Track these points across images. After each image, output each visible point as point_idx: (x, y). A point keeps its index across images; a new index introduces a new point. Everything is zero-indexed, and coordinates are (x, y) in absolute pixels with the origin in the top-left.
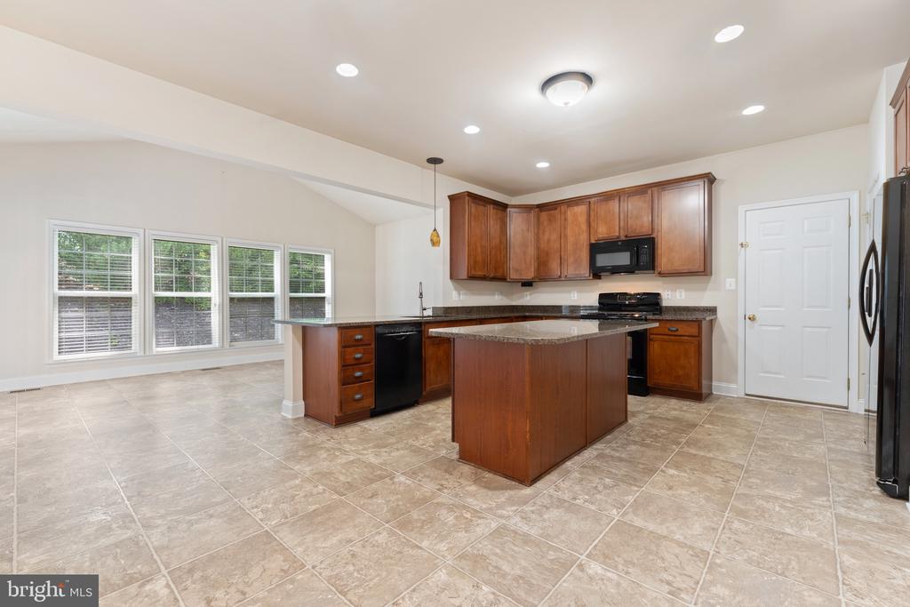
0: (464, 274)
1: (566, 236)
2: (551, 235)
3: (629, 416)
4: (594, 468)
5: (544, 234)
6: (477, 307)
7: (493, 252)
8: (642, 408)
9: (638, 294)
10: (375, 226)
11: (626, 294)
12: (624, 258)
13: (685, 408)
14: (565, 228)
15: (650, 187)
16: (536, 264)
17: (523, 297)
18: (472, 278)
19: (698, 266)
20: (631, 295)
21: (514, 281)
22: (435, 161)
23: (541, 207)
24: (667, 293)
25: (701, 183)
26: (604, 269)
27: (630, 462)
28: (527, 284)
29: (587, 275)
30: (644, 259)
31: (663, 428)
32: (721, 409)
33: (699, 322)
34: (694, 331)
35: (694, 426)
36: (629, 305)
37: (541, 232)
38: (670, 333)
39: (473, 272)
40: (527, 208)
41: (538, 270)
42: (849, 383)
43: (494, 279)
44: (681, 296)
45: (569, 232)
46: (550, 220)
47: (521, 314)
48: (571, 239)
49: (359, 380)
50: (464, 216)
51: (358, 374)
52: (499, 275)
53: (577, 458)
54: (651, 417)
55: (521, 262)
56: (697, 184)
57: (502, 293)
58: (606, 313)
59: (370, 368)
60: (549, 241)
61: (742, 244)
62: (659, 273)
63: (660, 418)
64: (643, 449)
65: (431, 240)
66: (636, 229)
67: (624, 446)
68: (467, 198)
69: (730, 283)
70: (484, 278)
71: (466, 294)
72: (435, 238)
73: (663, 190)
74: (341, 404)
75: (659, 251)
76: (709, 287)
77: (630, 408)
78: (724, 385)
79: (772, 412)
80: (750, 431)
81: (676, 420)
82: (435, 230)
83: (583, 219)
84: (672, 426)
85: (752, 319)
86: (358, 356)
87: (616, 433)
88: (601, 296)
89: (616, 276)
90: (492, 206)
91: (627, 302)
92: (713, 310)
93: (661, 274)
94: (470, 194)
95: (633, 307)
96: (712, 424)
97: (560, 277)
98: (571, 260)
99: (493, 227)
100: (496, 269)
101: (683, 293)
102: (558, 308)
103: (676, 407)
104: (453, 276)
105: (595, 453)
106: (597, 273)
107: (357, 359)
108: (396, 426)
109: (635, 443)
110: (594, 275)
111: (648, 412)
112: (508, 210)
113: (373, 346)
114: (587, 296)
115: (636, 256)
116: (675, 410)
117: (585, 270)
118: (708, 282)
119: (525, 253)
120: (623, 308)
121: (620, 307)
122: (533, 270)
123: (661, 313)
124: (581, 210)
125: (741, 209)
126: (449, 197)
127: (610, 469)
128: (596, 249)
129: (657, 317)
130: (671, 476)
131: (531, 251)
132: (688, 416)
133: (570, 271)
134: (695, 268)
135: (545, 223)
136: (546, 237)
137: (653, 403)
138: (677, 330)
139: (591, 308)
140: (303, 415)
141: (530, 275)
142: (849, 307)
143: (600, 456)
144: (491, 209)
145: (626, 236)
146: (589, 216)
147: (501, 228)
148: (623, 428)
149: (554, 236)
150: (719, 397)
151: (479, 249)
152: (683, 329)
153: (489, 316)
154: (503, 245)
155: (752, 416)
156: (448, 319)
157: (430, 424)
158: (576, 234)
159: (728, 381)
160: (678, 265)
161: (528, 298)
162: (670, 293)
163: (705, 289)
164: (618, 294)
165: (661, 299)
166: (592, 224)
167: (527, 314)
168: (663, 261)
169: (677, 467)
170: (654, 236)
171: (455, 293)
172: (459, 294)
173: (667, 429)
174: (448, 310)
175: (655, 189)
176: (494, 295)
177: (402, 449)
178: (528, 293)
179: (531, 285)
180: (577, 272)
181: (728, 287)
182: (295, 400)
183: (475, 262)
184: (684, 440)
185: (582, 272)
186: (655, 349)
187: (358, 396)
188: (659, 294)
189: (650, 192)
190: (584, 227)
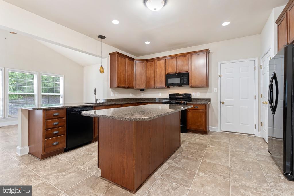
0: (115, 86)
1: (157, 72)
2: (151, 72)
3: (181, 143)
4: (167, 176)
5: (148, 70)
6: (122, 99)
7: (128, 77)
8: (186, 139)
9: (183, 94)
10: (83, 67)
11: (178, 94)
12: (178, 80)
13: (201, 138)
14: (156, 69)
15: (188, 54)
16: (146, 83)
17: (141, 95)
18: (119, 87)
19: (204, 84)
20: (180, 94)
21: (137, 89)
22: (102, 37)
23: (147, 60)
24: (193, 93)
25: (206, 53)
26: (171, 84)
27: (183, 170)
28: (142, 90)
29: (165, 87)
30: (185, 81)
31: (195, 148)
32: (213, 137)
33: (205, 105)
34: (204, 108)
35: (206, 146)
36: (180, 98)
37: (147, 70)
38: (195, 109)
39: (120, 85)
40: (142, 61)
41: (146, 84)
42: (255, 126)
43: (129, 88)
44: (198, 95)
45: (158, 70)
46: (151, 65)
47: (139, 102)
48: (158, 73)
49: (56, 135)
50: (115, 62)
51: (56, 132)
52: (131, 86)
53: (160, 170)
54: (190, 143)
55: (139, 82)
56: (204, 53)
57: (133, 94)
58: (172, 101)
59: (63, 129)
60: (150, 74)
61: (219, 76)
62: (191, 86)
63: (193, 143)
64: (188, 161)
65: (100, 70)
66: (182, 69)
67: (180, 160)
68: (117, 54)
69: (215, 90)
70: (124, 87)
71: (117, 94)
72: (102, 70)
73: (192, 55)
74: (45, 148)
75: (191, 78)
76: (208, 91)
77: (181, 139)
78: (213, 127)
79: (231, 138)
80: (226, 148)
81: (199, 144)
82: (102, 66)
83: (163, 65)
84: (198, 147)
85: (223, 103)
86: (56, 123)
87: (176, 153)
88: (170, 95)
89: (175, 87)
90: (128, 59)
91: (179, 97)
92: (209, 100)
93: (192, 87)
94: (118, 53)
95: (181, 99)
96: (212, 145)
97: (155, 87)
98: (159, 81)
99: (128, 68)
100: (129, 84)
101: (199, 94)
102: (154, 99)
103: (198, 138)
104: (111, 86)
105: (168, 166)
106: (168, 86)
107: (56, 125)
108: (76, 156)
109: (184, 158)
110: (167, 86)
111: (188, 140)
112: (135, 61)
113: (65, 118)
114: (164, 95)
115: (182, 80)
116: (198, 139)
117: (164, 85)
118: (208, 90)
119: (141, 78)
120: (178, 99)
121: (176, 99)
122: (144, 84)
123: (191, 101)
124: (162, 62)
125: (219, 63)
126: (109, 53)
127: (175, 176)
128: (168, 77)
129: (190, 103)
130: (202, 177)
131: (144, 77)
132: (203, 142)
133: (158, 85)
134: (203, 84)
135: (149, 66)
136: (149, 72)
137: (190, 136)
138: (198, 108)
139: (166, 99)
140: (28, 153)
141: (143, 87)
142: (255, 99)
143: (170, 167)
144: (127, 60)
145: (179, 72)
146: (165, 64)
147: (131, 67)
148: (179, 150)
149: (152, 72)
150: (212, 132)
151: (122, 76)
152: (200, 107)
153: (127, 103)
154: (133, 75)
155: (225, 140)
156: (109, 104)
157: (93, 154)
158: (161, 71)
159: (215, 126)
160: (197, 83)
161: (143, 95)
162: (194, 94)
163: (206, 92)
164: (176, 94)
165: (191, 96)
166: (166, 67)
167: (142, 102)
168: (192, 82)
169: (203, 171)
170: (189, 72)
171: (112, 94)
172: (114, 94)
173: (196, 149)
174: (108, 100)
175: (189, 55)
176: (129, 94)
177: (73, 172)
178: (143, 93)
179: (144, 91)
180: (161, 86)
181: (214, 92)
182: (22, 146)
183: (120, 80)
184: (203, 154)
185: (163, 86)
186: (189, 115)
187: (56, 143)
188: (190, 94)
189: (187, 55)
190: (163, 68)
